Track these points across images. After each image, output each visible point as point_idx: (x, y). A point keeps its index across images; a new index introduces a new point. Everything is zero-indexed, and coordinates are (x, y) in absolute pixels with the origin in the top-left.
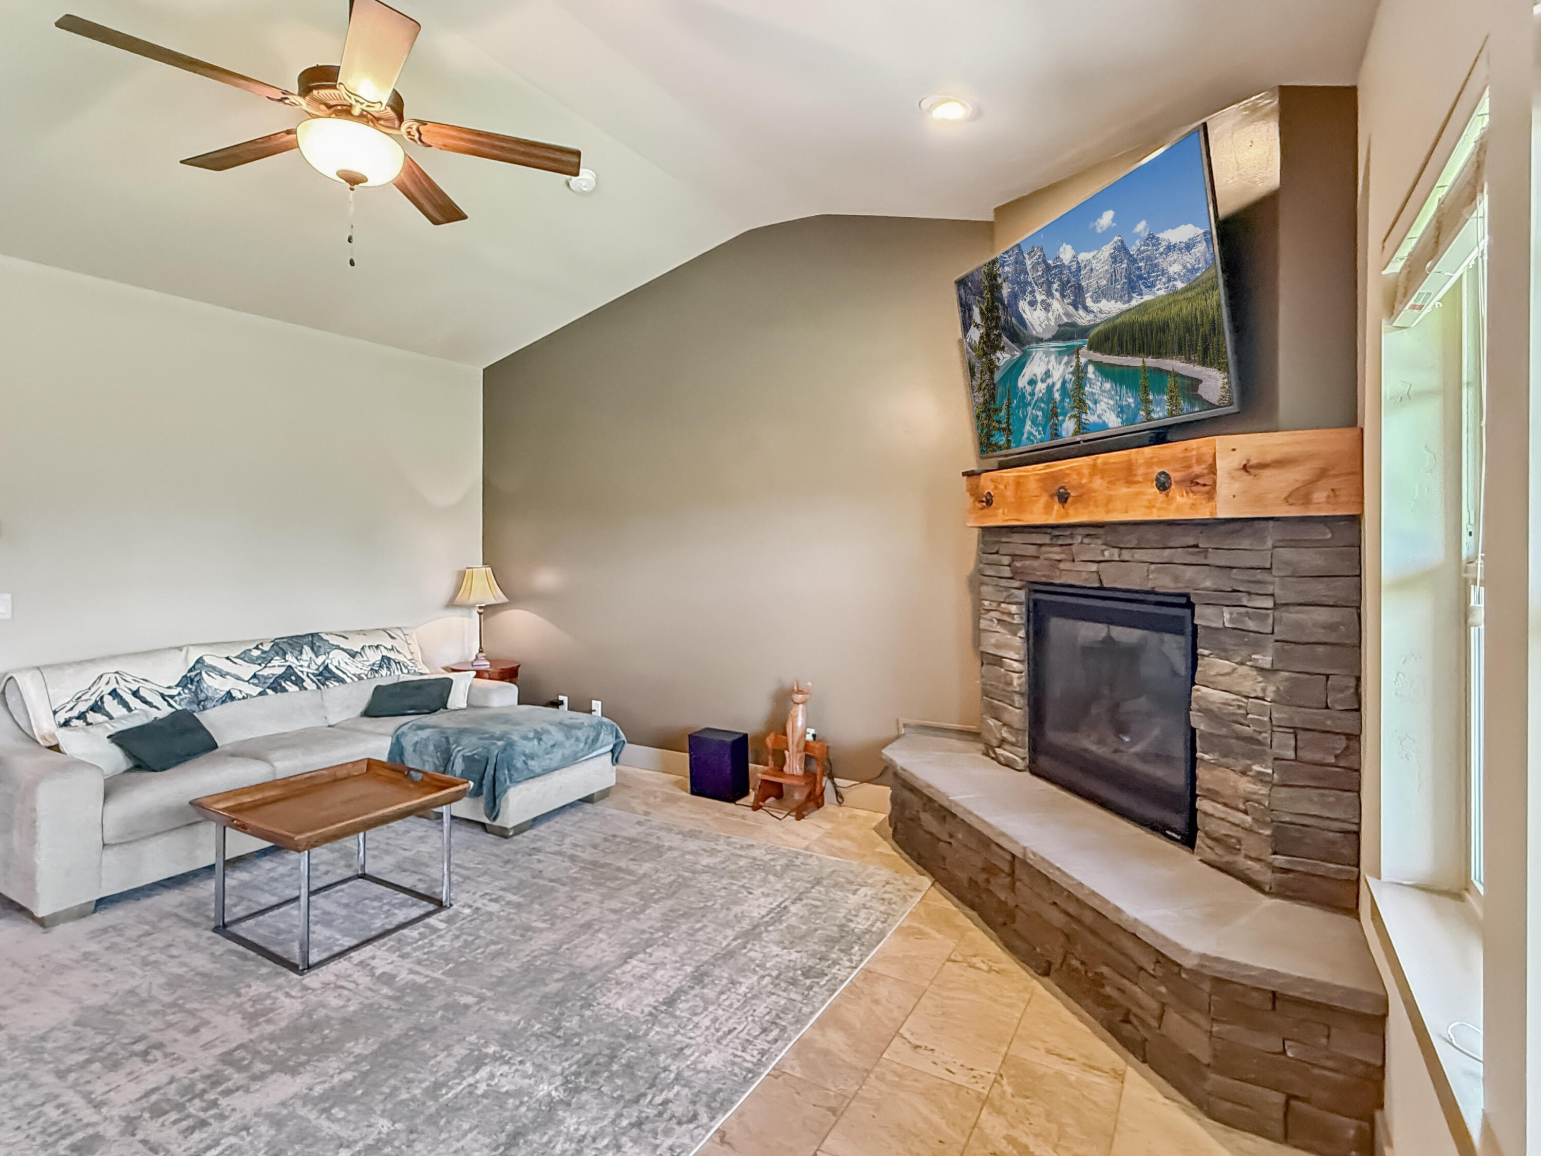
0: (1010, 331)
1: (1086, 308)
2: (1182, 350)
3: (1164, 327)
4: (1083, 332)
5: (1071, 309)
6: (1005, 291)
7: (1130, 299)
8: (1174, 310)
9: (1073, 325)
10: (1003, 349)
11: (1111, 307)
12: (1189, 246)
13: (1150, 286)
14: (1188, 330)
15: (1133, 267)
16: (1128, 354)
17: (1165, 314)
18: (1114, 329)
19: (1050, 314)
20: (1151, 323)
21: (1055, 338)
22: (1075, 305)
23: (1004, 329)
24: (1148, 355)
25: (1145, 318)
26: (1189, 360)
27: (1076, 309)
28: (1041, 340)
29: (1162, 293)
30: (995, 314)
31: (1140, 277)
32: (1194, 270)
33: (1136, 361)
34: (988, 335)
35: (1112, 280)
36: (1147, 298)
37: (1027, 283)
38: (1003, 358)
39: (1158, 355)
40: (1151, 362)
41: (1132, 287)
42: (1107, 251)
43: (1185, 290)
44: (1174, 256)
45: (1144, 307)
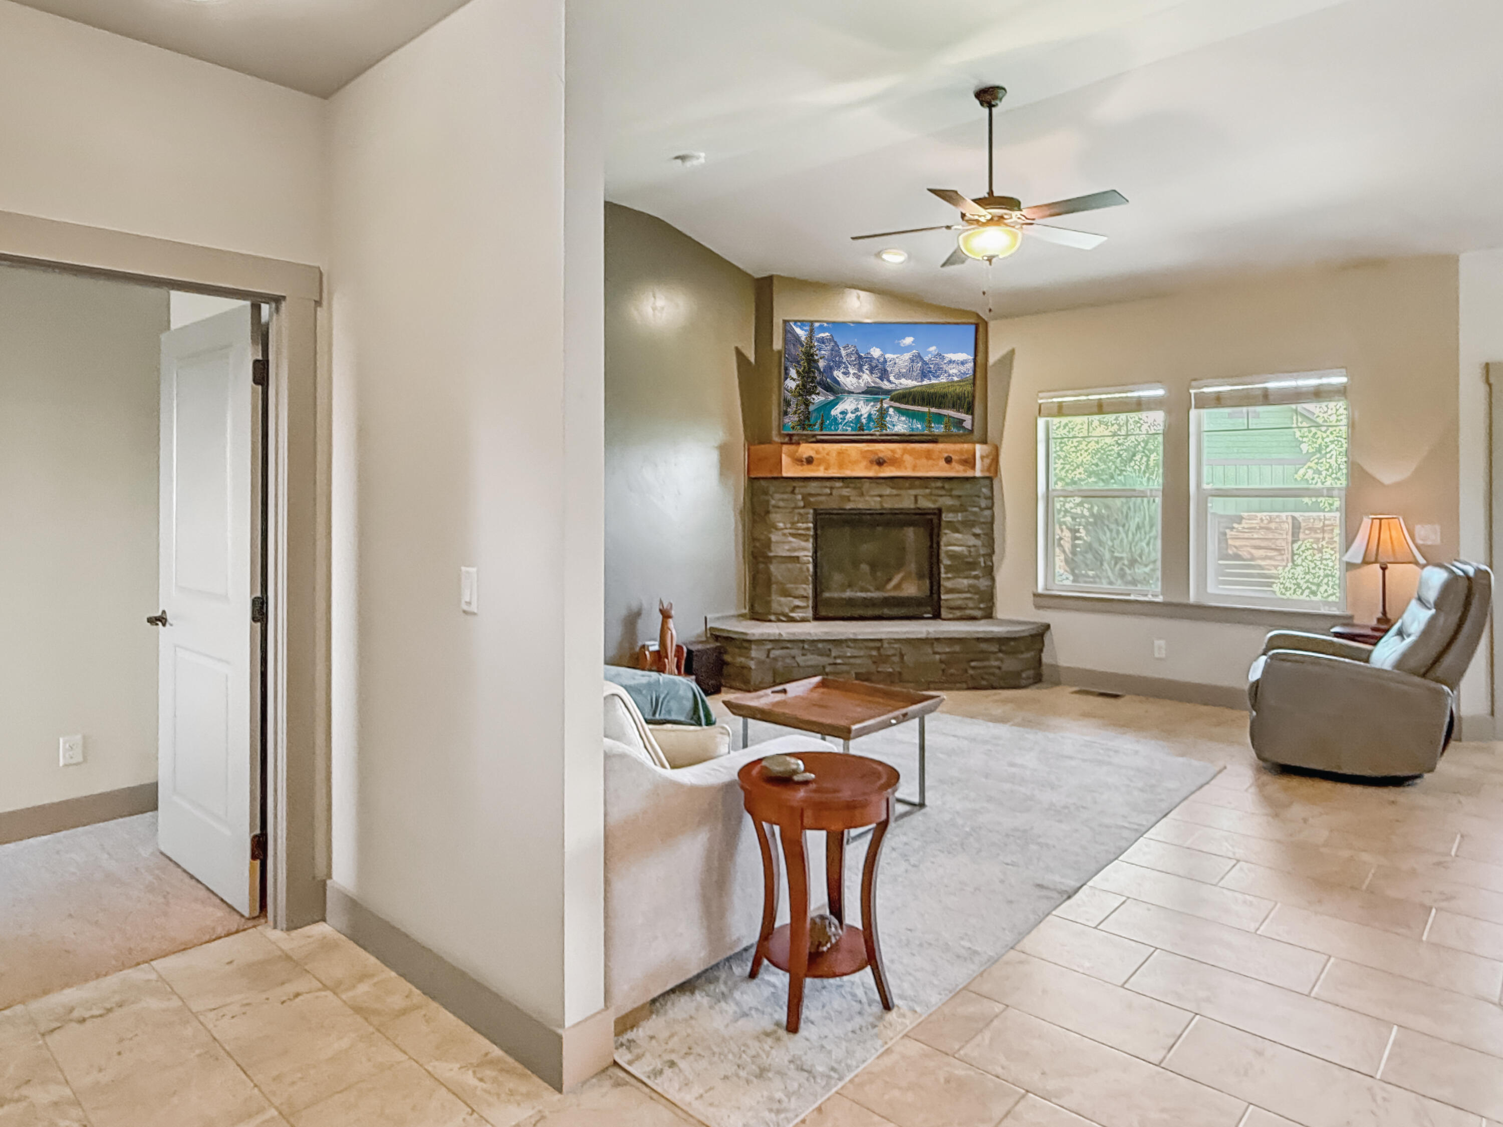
0: (824, 385)
1: (889, 381)
2: (954, 406)
3: (944, 396)
4: (887, 392)
5: (878, 380)
6: (822, 364)
7: (922, 381)
8: (951, 389)
9: (880, 388)
10: (818, 394)
11: (908, 383)
12: (963, 363)
13: (938, 377)
14: (959, 398)
15: (926, 367)
16: (919, 405)
17: (946, 390)
18: (910, 393)
19: (861, 381)
20: (936, 393)
21: (863, 393)
22: (881, 379)
23: (819, 384)
24: (933, 406)
25: (932, 391)
26: (959, 411)
27: (882, 380)
28: (850, 393)
29: (944, 381)
30: (812, 375)
31: (930, 372)
32: (965, 373)
33: (925, 409)
34: (803, 385)
35: (911, 370)
36: (934, 381)
37: (841, 362)
38: (818, 399)
39: (940, 407)
40: (933, 410)
41: (924, 375)
42: (907, 356)
43: (957, 382)
44: (951, 366)
45: (932, 386)
